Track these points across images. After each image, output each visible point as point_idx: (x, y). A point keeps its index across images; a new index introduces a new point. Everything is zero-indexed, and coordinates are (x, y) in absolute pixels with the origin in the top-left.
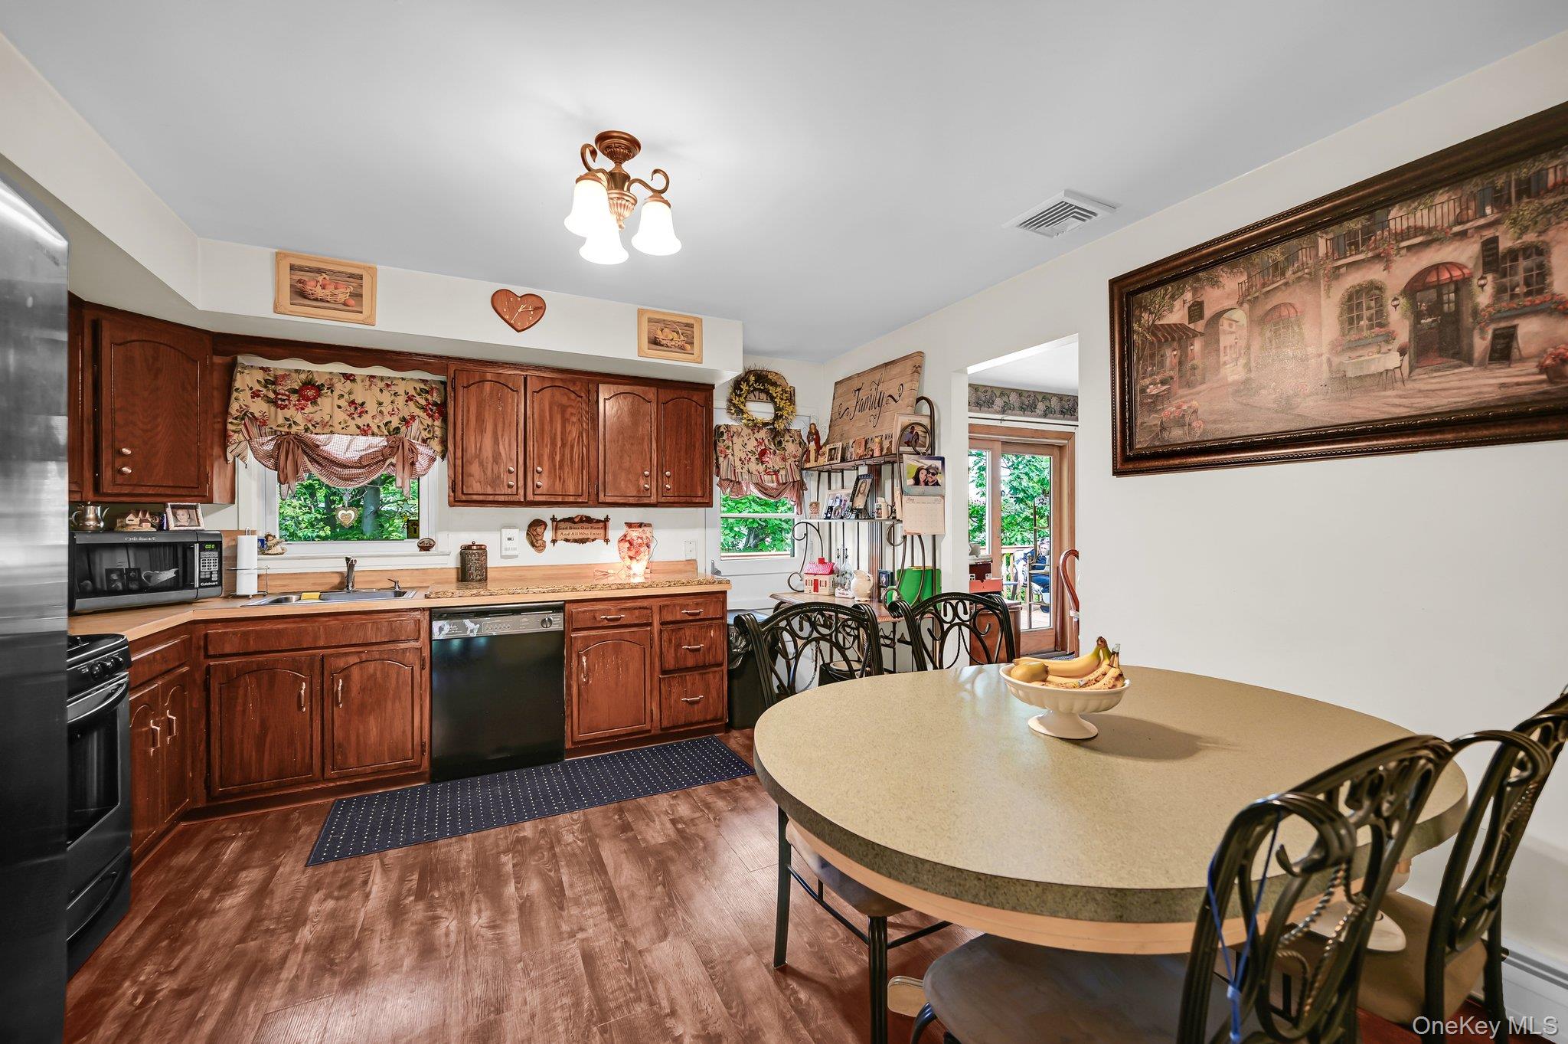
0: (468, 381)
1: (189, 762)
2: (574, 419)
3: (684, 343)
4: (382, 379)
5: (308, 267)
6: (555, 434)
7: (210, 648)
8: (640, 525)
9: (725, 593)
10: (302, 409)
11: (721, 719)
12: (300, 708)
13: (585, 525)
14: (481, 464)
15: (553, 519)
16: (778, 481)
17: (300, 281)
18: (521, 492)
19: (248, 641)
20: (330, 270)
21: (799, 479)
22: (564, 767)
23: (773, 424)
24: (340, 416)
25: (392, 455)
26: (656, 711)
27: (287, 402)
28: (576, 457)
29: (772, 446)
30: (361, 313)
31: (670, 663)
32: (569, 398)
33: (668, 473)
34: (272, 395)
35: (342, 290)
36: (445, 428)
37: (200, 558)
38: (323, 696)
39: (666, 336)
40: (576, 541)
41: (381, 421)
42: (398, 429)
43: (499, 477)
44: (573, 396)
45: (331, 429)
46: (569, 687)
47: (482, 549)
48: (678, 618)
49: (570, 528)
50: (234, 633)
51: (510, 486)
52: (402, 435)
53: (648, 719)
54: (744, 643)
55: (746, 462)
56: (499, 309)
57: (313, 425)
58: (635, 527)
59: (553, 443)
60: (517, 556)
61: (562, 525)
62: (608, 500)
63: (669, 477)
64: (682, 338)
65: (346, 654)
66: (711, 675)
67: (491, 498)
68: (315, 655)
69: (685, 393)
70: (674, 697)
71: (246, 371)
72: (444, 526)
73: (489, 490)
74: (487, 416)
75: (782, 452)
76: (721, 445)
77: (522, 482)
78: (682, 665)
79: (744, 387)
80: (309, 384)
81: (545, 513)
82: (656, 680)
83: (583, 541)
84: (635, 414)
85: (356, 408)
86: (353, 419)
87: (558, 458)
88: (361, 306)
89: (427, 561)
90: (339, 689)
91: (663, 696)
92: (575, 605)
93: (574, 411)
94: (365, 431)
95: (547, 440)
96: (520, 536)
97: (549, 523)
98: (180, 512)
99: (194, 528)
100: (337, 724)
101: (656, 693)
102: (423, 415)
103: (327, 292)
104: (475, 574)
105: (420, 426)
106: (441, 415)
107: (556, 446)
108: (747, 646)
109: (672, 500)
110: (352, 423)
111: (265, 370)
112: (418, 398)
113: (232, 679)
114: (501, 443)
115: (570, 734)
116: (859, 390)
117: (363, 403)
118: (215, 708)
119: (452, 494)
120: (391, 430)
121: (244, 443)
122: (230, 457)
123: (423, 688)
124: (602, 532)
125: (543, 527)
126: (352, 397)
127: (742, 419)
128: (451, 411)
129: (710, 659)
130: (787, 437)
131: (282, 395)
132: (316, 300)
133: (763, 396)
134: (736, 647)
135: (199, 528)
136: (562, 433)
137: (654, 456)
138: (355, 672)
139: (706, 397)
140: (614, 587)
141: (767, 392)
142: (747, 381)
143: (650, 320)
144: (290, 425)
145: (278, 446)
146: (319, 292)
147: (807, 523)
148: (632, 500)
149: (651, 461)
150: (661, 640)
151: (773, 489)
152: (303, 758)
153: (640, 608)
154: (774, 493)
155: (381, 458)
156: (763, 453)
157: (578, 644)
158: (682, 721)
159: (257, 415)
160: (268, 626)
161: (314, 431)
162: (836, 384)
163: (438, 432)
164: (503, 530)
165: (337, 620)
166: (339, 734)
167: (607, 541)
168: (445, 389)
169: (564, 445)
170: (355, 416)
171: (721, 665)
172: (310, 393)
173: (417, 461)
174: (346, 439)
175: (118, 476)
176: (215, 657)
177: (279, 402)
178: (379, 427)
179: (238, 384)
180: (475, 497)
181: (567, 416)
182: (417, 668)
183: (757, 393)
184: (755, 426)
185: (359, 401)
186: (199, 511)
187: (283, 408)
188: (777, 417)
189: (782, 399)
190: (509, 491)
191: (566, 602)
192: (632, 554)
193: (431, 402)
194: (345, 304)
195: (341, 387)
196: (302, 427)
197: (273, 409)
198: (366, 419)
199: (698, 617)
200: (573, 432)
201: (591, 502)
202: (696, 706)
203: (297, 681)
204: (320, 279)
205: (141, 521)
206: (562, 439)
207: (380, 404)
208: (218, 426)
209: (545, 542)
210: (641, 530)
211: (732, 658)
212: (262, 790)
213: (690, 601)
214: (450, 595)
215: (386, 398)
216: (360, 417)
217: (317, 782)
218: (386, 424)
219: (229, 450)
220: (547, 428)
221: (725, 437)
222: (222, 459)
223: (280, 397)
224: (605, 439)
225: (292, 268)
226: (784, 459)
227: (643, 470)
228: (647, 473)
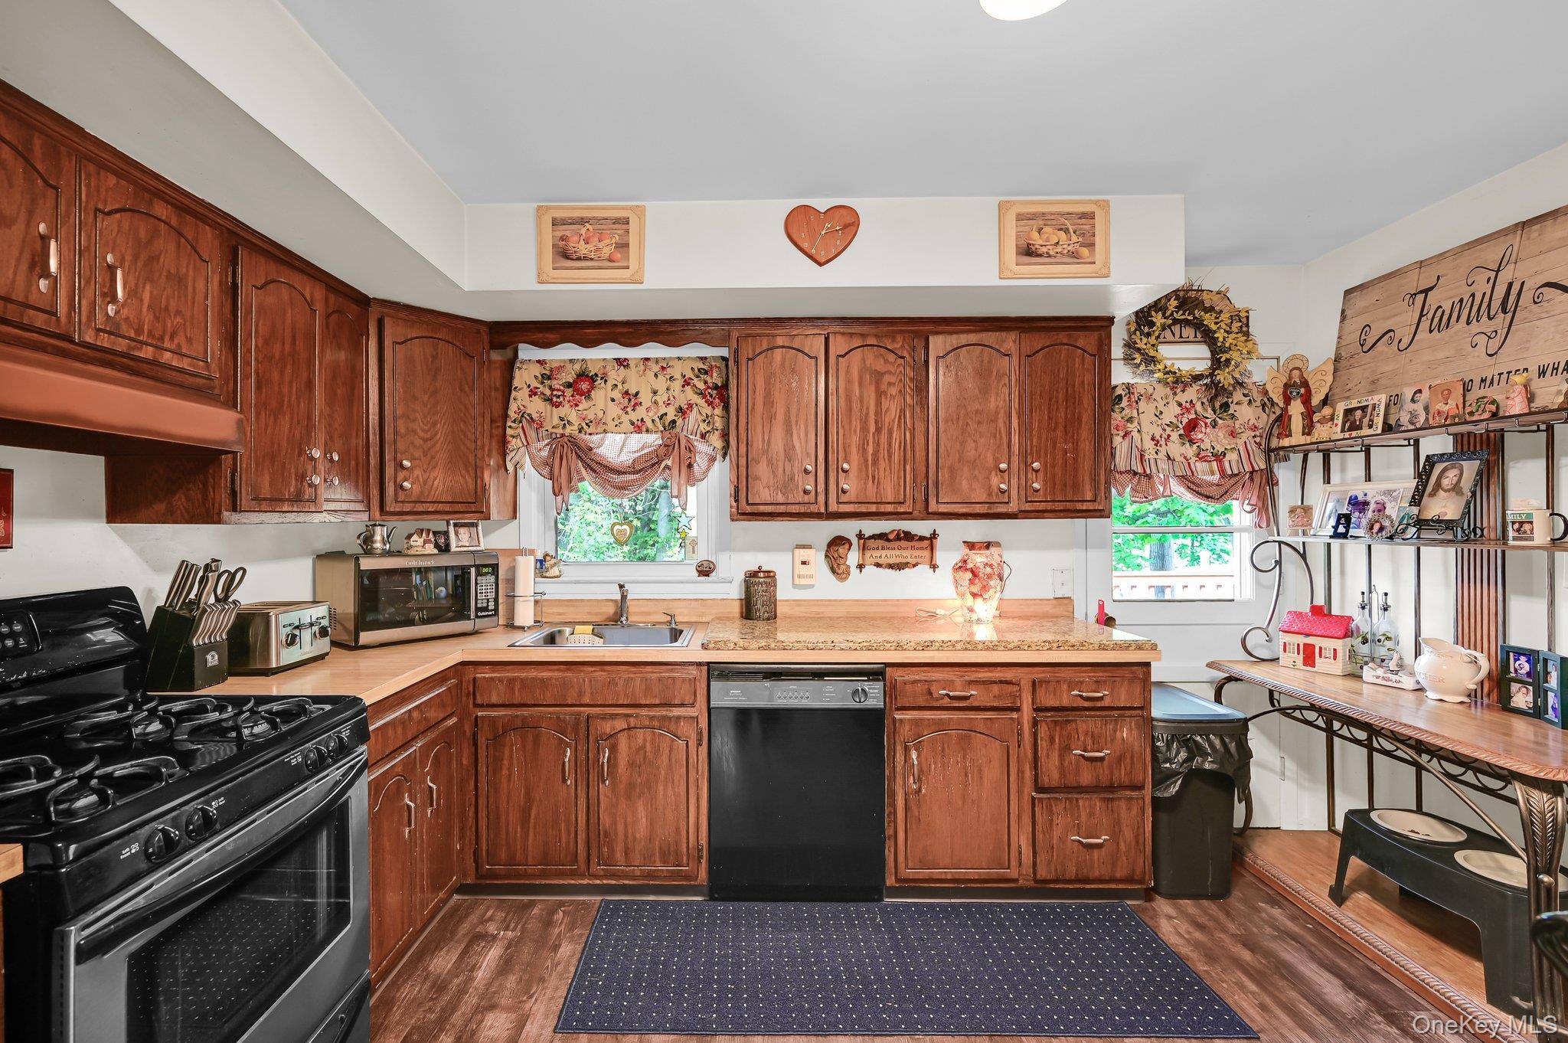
0: (754, 351)
1: (456, 831)
2: (893, 391)
3: (1077, 246)
4: (657, 361)
5: (570, 218)
6: (867, 414)
7: (478, 697)
8: (988, 545)
9: (1148, 664)
10: (577, 405)
11: (1141, 881)
12: (564, 781)
13: (903, 543)
14: (770, 463)
15: (860, 536)
16: (1222, 472)
17: (562, 238)
18: (821, 499)
19: (513, 690)
20: (594, 218)
21: (1263, 466)
22: (883, 911)
23: (1212, 375)
24: (614, 410)
25: (667, 455)
26: (1027, 851)
27: (561, 399)
28: (896, 446)
29: (1209, 413)
30: (627, 268)
31: (1051, 774)
32: (886, 361)
33: (1036, 465)
34: (548, 392)
35: (607, 241)
36: (726, 418)
37: (476, 584)
38: (589, 770)
39: (1047, 240)
40: (891, 566)
41: (656, 413)
42: (674, 422)
43: (792, 479)
44: (891, 357)
45: (605, 427)
46: (893, 794)
47: (770, 575)
48: (1066, 702)
49: (883, 548)
50: (500, 680)
51: (806, 492)
52: (678, 429)
53: (1014, 863)
54: (1183, 755)
55: (1163, 442)
56: (795, 237)
57: (587, 424)
58: (980, 549)
59: (865, 429)
60: (812, 586)
61: (871, 543)
62: (943, 508)
63: (1037, 471)
64: (1074, 238)
65: (613, 716)
66: (1123, 805)
67: (782, 509)
68: (579, 714)
69: (1062, 337)
70: (1057, 833)
71: (524, 367)
72: (725, 545)
73: (780, 499)
74: (777, 394)
75: (1230, 422)
76: (1117, 417)
77: (823, 486)
78: (1071, 780)
79: (1158, 319)
80: (582, 375)
81: (849, 528)
82: (1026, 799)
83: (899, 567)
84: (983, 374)
85: (630, 400)
86: (627, 413)
87: (870, 450)
88: (628, 258)
89: (707, 589)
90: (605, 761)
91: (1039, 828)
92: (900, 671)
93: (893, 379)
94: (639, 427)
95: (856, 424)
96: (817, 558)
97: (854, 540)
98: (462, 530)
99: (474, 549)
100: (602, 805)
101: (1027, 820)
102: (701, 401)
103: (590, 247)
104: (762, 611)
105: (699, 416)
106: (721, 401)
107: (868, 432)
108: (1189, 759)
109: (1041, 506)
110: (625, 419)
111: (541, 362)
112: (696, 381)
113: (499, 734)
114: (795, 432)
115: (892, 865)
116: (1426, 291)
117: (637, 394)
118: (482, 769)
119: (735, 504)
120: (667, 424)
121: (523, 449)
122: (510, 467)
123: (700, 772)
124: (926, 553)
125: (847, 546)
126: (626, 387)
127: (1152, 372)
128: (733, 394)
129: (1122, 775)
130: (1238, 396)
131: (558, 390)
132: (579, 259)
133: (1189, 332)
134: (1169, 760)
135: (479, 548)
136: (876, 414)
137: (1015, 439)
138: (623, 741)
139: (1100, 338)
140: (959, 646)
141: (1198, 325)
142: (1164, 310)
143: (1020, 217)
144: (565, 424)
145: (553, 453)
146: (583, 249)
147: (1280, 543)
148: (978, 509)
149: (1009, 446)
150: (1035, 736)
151: (1210, 484)
152: (568, 843)
153: (1001, 682)
154: (1214, 491)
155: (656, 460)
156: (1192, 426)
157: (905, 732)
158: (1071, 872)
159: (534, 416)
160: (533, 673)
161: (589, 431)
162: (1348, 293)
163: (719, 423)
164: (797, 551)
165: (604, 671)
166: (605, 820)
167: (934, 567)
168: (727, 366)
169: (878, 430)
170: (629, 409)
171: (1141, 787)
172: (584, 386)
173: (695, 461)
174: (619, 438)
175: (400, 493)
176: (482, 706)
177: (555, 399)
178: (653, 421)
179: (516, 383)
180: (762, 508)
181: (884, 387)
182: (692, 744)
183: (1176, 329)
184: (1177, 382)
185: (633, 391)
186: (480, 528)
187: (557, 405)
188: (1217, 364)
189: (1228, 333)
190: (806, 498)
191: (887, 665)
192: (976, 589)
193: (711, 385)
194: (610, 260)
195: (615, 375)
196: (575, 427)
197: (549, 407)
198: (641, 412)
199: (1099, 704)
200: (892, 408)
201: (916, 513)
202: (1096, 852)
203: (561, 745)
204: (583, 231)
205: (425, 542)
206: (876, 422)
207: (655, 393)
208: (498, 432)
209: (849, 567)
210: (987, 552)
211: (1161, 778)
212: (526, 876)
213: (1085, 676)
214: (732, 645)
215: (661, 384)
216: (633, 410)
217: (582, 876)
218: (661, 418)
219: (508, 458)
220: (856, 406)
221: (1124, 403)
222: (503, 469)
223: (555, 393)
224: (937, 418)
225: (555, 223)
226: (1233, 434)
227: (997, 462)
228: (1003, 466)
